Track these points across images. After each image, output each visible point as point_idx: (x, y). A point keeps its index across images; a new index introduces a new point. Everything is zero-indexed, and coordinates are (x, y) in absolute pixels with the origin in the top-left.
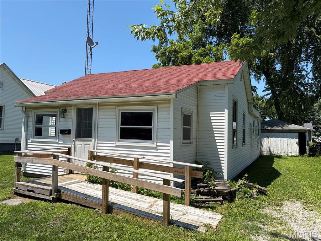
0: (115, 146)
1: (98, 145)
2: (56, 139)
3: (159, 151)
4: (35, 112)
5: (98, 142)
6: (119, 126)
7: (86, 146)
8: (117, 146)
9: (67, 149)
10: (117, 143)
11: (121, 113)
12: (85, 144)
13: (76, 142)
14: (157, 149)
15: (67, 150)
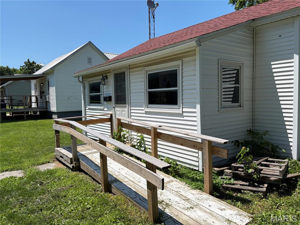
0: (144, 112)
1: (132, 111)
2: (102, 106)
3: (185, 118)
4: (89, 81)
5: (131, 108)
6: (147, 90)
7: (123, 112)
8: (147, 113)
9: (110, 115)
10: (146, 109)
11: (148, 74)
12: (122, 111)
13: (116, 109)
14: (183, 117)
15: (110, 117)
